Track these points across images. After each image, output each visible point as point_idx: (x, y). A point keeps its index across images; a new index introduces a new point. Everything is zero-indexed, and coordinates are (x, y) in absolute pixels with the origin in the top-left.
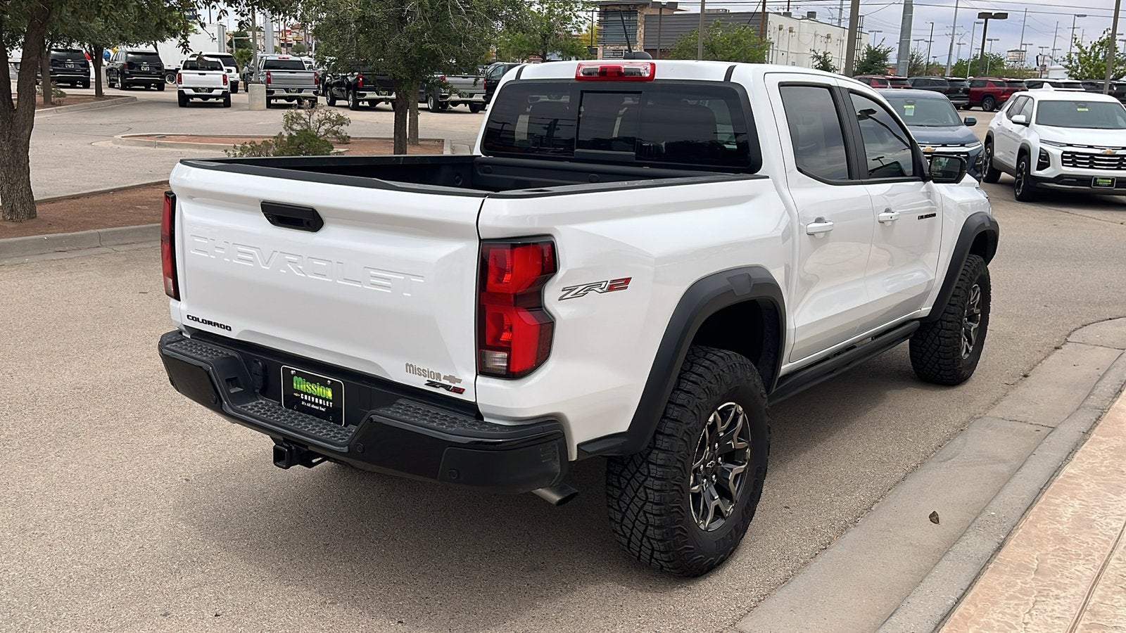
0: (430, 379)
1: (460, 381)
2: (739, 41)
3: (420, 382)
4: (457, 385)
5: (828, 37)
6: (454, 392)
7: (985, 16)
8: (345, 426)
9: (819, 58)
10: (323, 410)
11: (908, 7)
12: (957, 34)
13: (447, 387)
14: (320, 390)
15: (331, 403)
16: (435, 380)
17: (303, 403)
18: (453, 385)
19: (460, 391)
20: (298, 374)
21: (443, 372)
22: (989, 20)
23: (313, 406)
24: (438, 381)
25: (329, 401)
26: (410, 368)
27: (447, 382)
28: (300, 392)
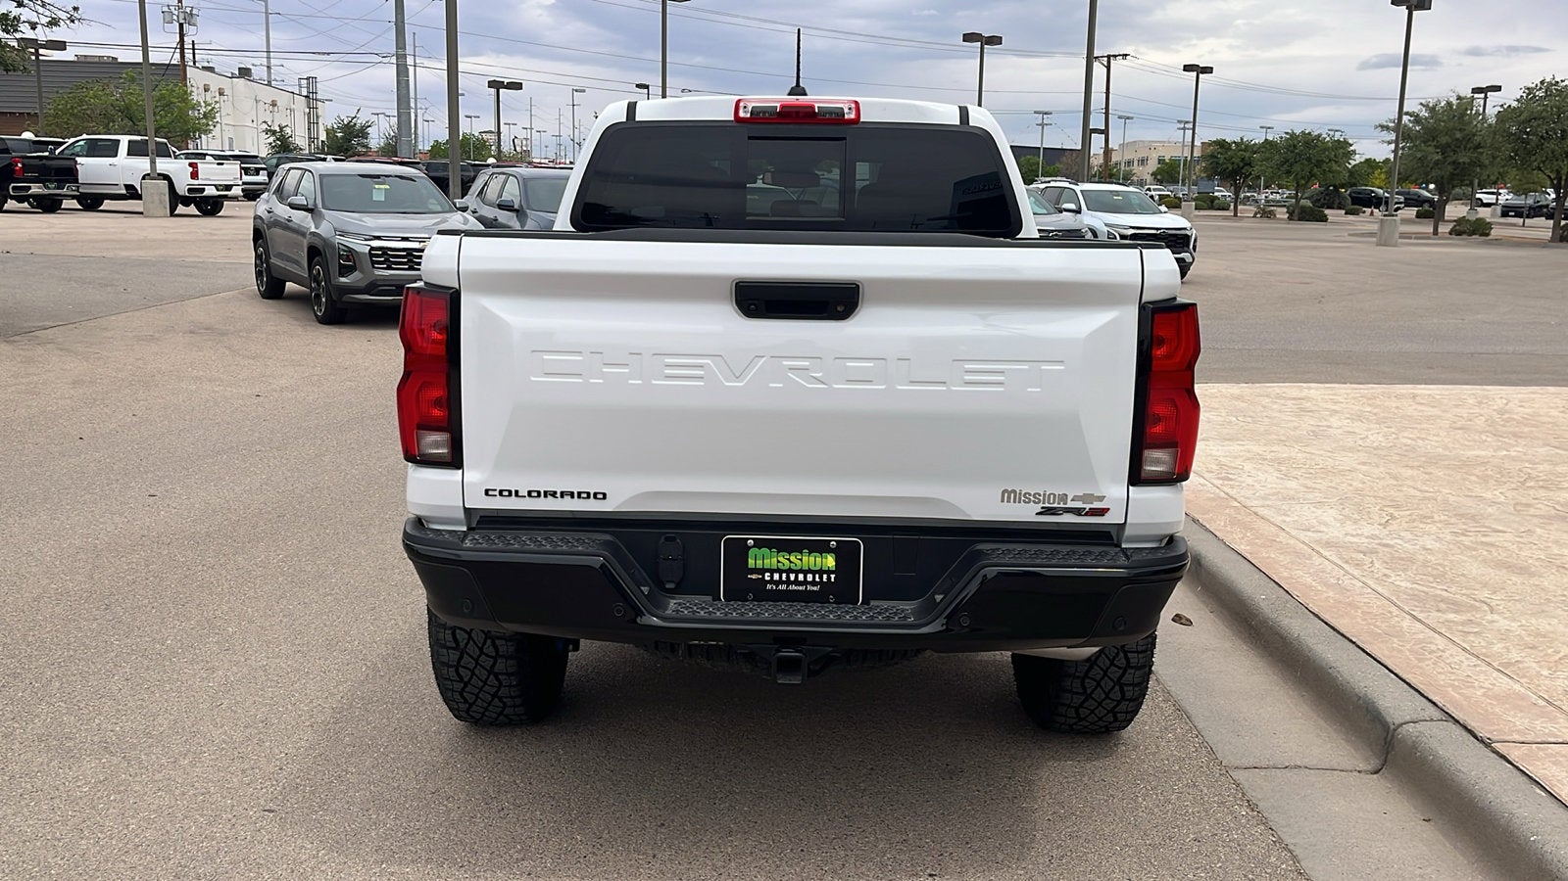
0: (1047, 505)
1: (1101, 499)
2: (169, 104)
3: (1026, 513)
4: (1097, 505)
5: (274, 104)
6: (1092, 515)
7: (496, 85)
8: (865, 602)
9: (274, 133)
10: (815, 588)
11: (401, 68)
12: (421, 109)
13: (1078, 512)
14: (810, 560)
15: (833, 576)
16: (1055, 505)
17: (769, 587)
18: (1088, 507)
19: (1102, 512)
20: (759, 544)
21: (1073, 492)
22: (501, 90)
23: (794, 587)
24: (1062, 505)
25: (829, 572)
26: (1009, 495)
27: (1078, 505)
28: (763, 571)
